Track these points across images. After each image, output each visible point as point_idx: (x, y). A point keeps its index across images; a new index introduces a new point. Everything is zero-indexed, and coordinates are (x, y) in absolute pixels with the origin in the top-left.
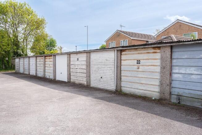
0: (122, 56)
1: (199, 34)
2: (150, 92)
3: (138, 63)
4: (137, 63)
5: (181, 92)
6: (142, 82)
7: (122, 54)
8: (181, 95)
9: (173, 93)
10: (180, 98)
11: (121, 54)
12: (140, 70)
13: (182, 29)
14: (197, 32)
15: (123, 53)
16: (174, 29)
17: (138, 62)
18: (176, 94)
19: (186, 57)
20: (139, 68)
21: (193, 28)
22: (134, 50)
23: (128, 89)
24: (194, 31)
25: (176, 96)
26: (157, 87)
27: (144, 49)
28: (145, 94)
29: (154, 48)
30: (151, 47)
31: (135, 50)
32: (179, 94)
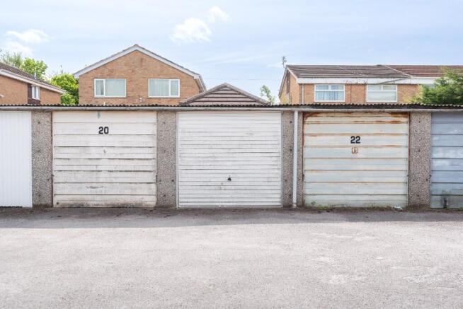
0: (306, 126)
1: (184, 83)
2: (386, 197)
3: (355, 141)
4: (352, 142)
5: (448, 189)
6: (365, 179)
7: (307, 120)
8: (448, 193)
9: (433, 193)
10: (447, 199)
11: (304, 122)
12: (358, 155)
13: (146, 69)
14: (179, 80)
15: (309, 119)
16: (126, 65)
17: (356, 139)
18: (440, 193)
19: (456, 131)
20: (355, 152)
21: (171, 69)
22: (343, 115)
23: (326, 198)
24: (173, 76)
25: (439, 197)
26: (402, 186)
27: (369, 115)
28: (373, 202)
29: (393, 113)
30: (388, 112)
31: (347, 115)
32: (444, 193)
